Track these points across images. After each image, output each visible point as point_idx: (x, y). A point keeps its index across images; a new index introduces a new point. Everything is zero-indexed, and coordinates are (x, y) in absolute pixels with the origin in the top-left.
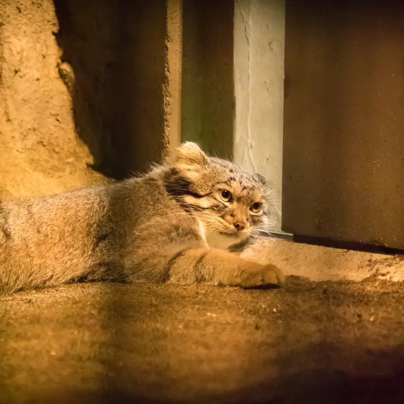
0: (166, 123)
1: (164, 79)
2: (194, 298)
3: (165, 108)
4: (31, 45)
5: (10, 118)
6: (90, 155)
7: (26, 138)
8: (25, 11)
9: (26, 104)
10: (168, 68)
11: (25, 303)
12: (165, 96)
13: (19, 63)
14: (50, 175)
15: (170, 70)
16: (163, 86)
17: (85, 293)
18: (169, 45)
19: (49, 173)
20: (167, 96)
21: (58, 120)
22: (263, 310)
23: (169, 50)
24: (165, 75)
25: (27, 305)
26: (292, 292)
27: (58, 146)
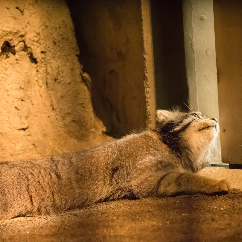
0: (147, 103)
1: (145, 78)
2: (173, 206)
3: (146, 94)
4: (63, 63)
5: (54, 108)
6: (103, 126)
7: (65, 119)
8: (58, 43)
9: (63, 99)
10: (146, 71)
11: (73, 216)
12: (146, 88)
13: (57, 74)
14: (81, 140)
15: (148, 72)
16: (144, 82)
17: (108, 208)
18: (146, 57)
19: (80, 139)
20: (147, 88)
21: (83, 107)
22: (215, 209)
23: (146, 60)
24: (144, 75)
25: (75, 217)
26: (231, 198)
27: (84, 122)
